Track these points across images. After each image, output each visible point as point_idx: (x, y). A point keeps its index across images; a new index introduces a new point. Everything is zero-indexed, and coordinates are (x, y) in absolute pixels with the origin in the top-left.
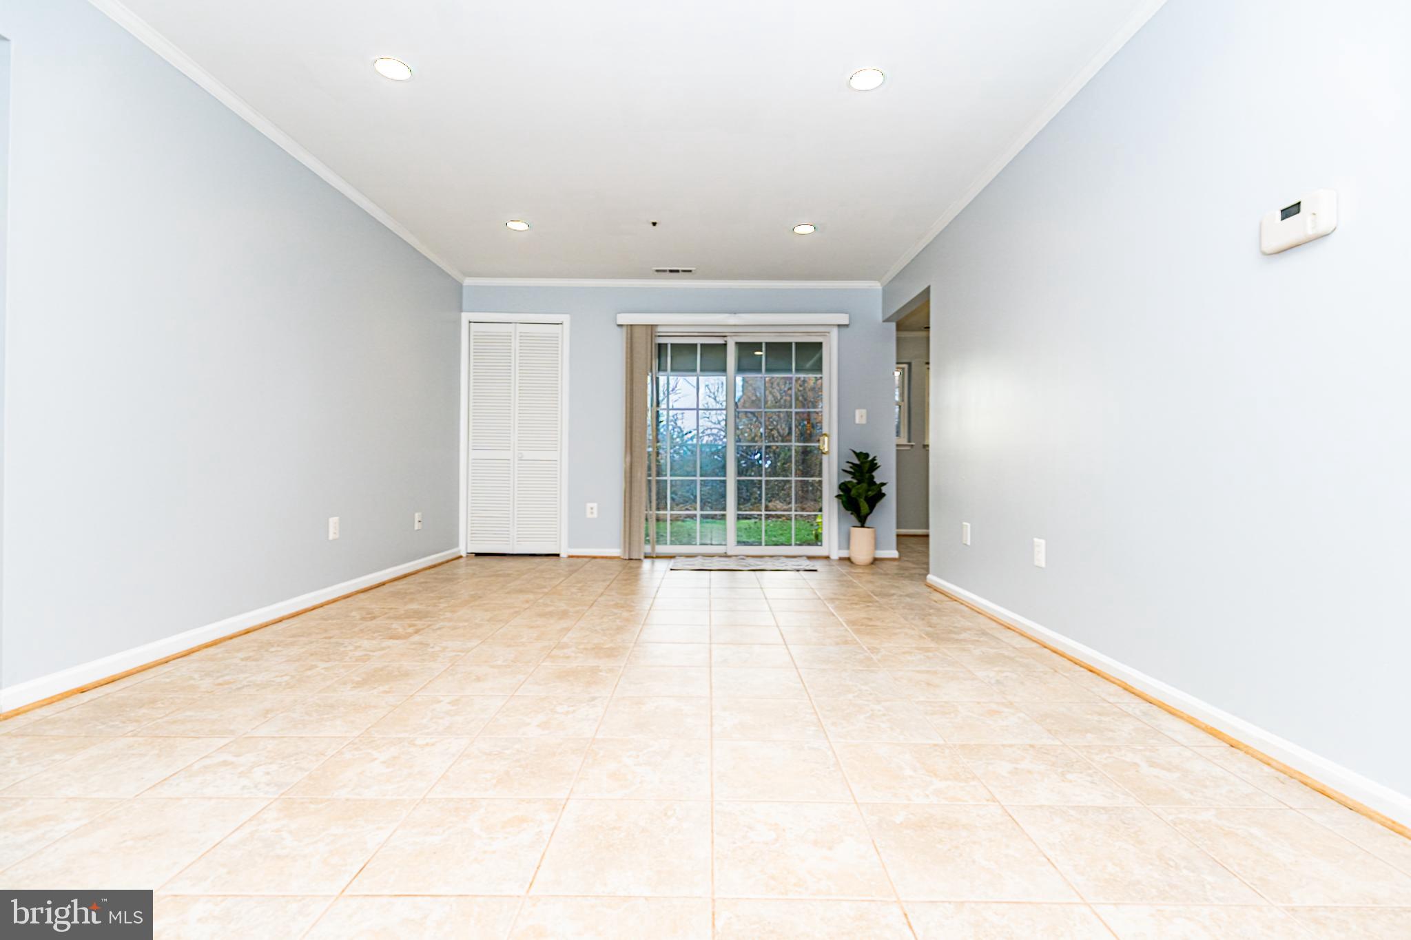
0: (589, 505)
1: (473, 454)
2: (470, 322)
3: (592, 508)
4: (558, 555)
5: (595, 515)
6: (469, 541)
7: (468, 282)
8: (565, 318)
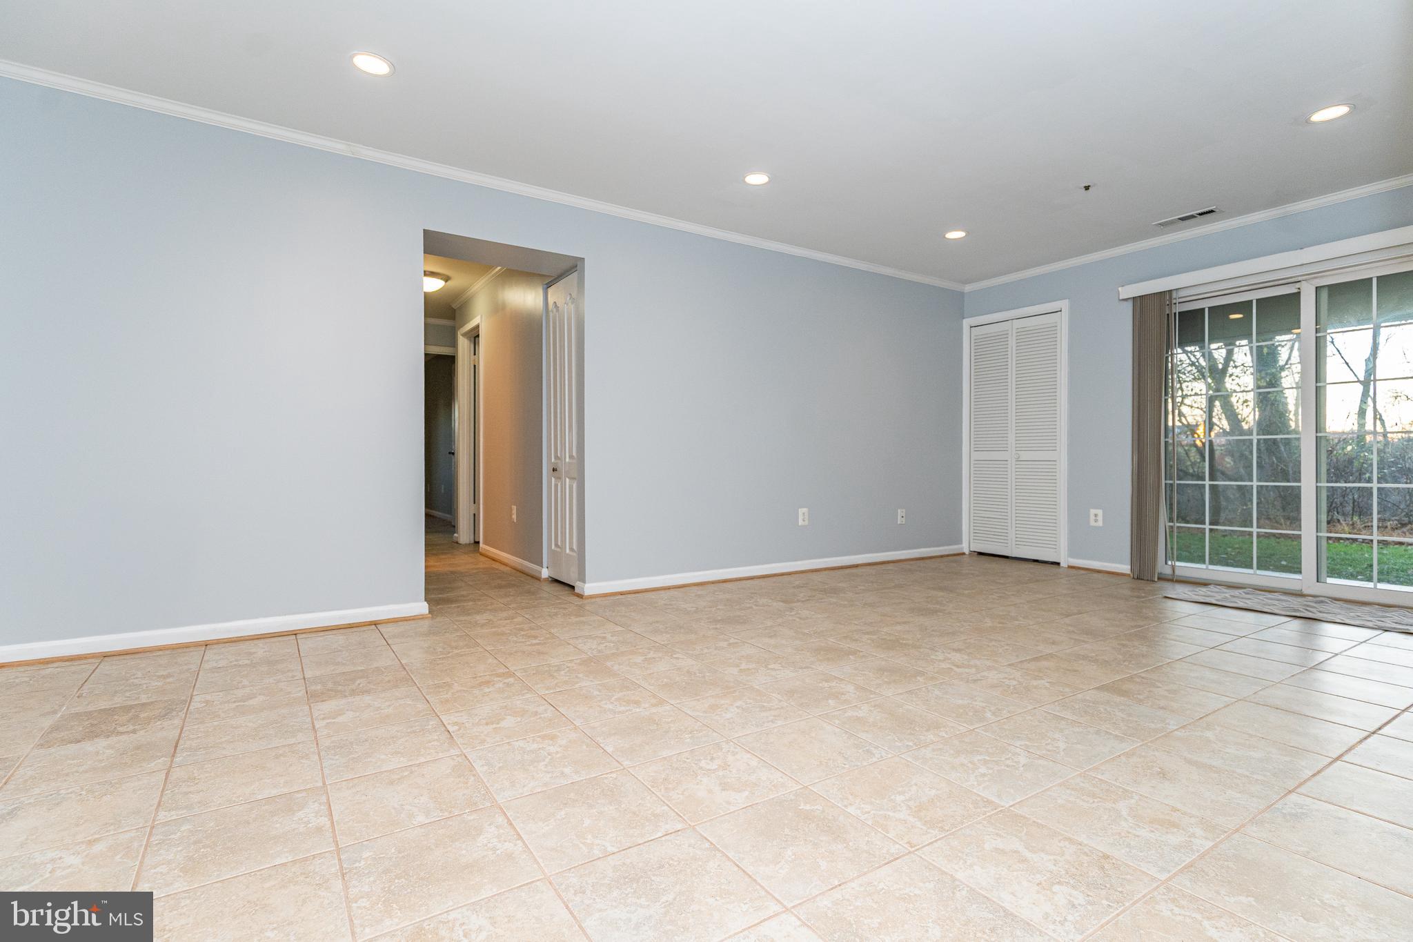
0: (1093, 511)
1: (976, 455)
2: (971, 327)
3: (1096, 515)
4: (1058, 564)
5: (1100, 523)
6: (972, 541)
7: (968, 288)
8: (1064, 304)
